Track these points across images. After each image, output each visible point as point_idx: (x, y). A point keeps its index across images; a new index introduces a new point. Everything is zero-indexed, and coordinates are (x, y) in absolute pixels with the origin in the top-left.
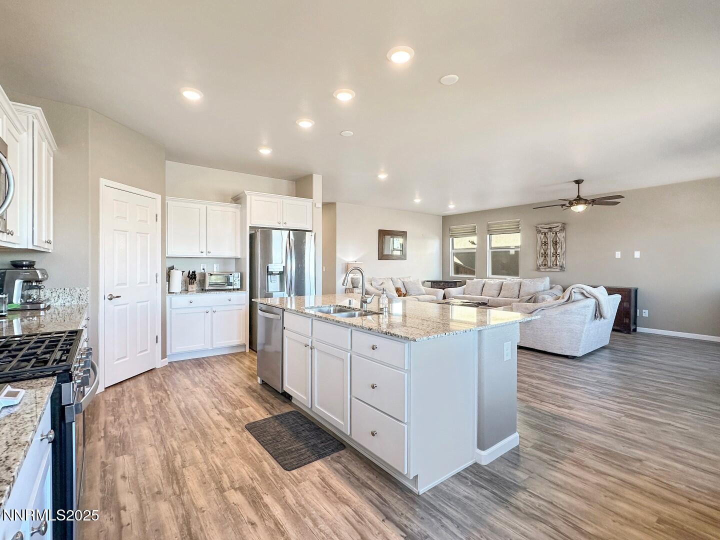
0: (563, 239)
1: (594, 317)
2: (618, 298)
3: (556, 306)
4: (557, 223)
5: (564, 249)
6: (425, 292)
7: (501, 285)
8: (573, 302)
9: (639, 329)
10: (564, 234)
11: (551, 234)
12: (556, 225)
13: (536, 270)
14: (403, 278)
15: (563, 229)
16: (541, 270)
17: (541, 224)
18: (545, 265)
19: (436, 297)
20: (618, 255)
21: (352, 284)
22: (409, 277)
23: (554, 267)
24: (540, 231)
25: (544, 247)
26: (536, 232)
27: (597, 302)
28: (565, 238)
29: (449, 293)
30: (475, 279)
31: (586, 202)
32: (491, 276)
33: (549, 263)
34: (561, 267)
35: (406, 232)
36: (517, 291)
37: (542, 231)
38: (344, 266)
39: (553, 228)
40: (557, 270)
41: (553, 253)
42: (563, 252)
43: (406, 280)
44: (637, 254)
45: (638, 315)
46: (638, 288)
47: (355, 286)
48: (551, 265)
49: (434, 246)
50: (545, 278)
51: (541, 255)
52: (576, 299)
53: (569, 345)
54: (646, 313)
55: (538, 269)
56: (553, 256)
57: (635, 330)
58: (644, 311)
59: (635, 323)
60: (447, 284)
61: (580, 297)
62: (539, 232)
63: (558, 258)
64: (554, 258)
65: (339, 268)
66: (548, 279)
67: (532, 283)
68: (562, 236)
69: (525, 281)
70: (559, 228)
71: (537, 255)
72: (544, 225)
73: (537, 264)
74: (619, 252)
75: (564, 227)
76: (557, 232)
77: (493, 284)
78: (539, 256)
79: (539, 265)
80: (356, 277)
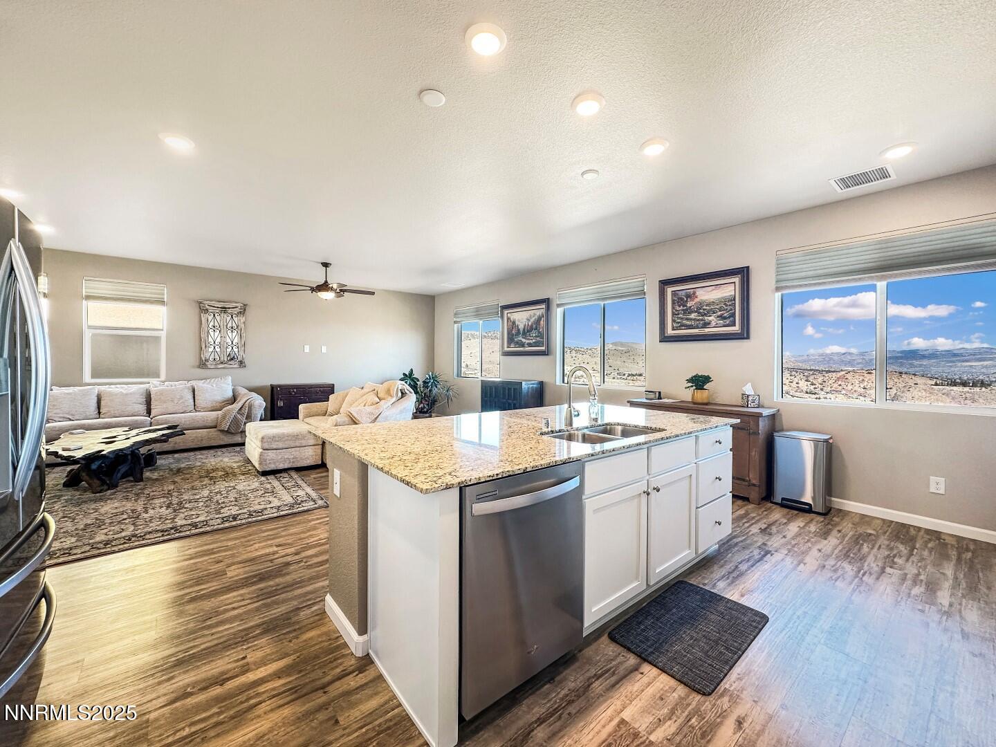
0: (243, 325)
4: (236, 303)
5: (244, 339)
7: (145, 394)
10: (244, 318)
11: (225, 316)
12: (235, 305)
13: (199, 367)
15: (243, 312)
17: (209, 301)
18: (214, 359)
20: (307, 349)
24: (207, 310)
26: (197, 310)
28: (245, 324)
33: (220, 355)
34: (241, 362)
36: (192, 401)
37: (210, 311)
40: (236, 366)
42: (243, 343)
44: (324, 349)
51: (208, 345)
56: (227, 348)
62: (205, 311)
64: (229, 350)
67: (214, 385)
68: (242, 321)
69: (201, 384)
70: (238, 310)
71: (201, 344)
72: (213, 302)
73: (201, 358)
74: (308, 346)
75: (245, 310)
76: (234, 316)
77: (127, 394)
78: (203, 347)
79: (203, 359)
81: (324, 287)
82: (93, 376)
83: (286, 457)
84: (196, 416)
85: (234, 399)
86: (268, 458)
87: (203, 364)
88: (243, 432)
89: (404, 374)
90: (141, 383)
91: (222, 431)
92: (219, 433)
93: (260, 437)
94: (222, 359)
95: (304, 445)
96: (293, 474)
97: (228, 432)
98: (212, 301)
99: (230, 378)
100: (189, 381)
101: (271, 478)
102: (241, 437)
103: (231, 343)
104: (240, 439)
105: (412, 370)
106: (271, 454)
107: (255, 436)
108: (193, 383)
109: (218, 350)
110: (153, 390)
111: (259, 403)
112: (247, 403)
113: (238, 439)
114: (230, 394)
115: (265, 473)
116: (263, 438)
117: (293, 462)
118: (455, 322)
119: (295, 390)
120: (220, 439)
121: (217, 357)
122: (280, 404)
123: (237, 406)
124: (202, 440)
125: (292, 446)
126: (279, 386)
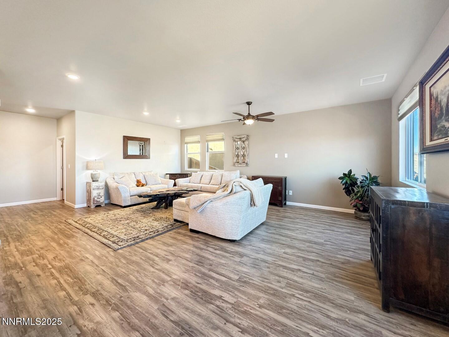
1: (250, 205)
2: (270, 186)
3: (222, 197)
4: (244, 135)
5: (248, 152)
6: (160, 182)
7: (211, 176)
8: (235, 193)
9: (288, 203)
11: (241, 142)
12: (243, 136)
14: (145, 173)
16: (236, 165)
17: (235, 136)
18: (238, 162)
19: (167, 186)
20: (276, 156)
21: (92, 178)
22: (151, 172)
23: (243, 164)
25: (237, 150)
26: (232, 141)
27: (251, 193)
28: (248, 145)
29: (178, 183)
30: (198, 172)
31: (253, 117)
32: (208, 170)
33: (240, 161)
34: (247, 163)
35: (149, 139)
36: (220, 180)
37: (236, 140)
38: (85, 164)
39: (242, 138)
40: (244, 165)
41: (242, 155)
42: (247, 154)
43: (147, 174)
44: (286, 156)
45: (287, 194)
46: (286, 177)
47: (94, 180)
48: (241, 162)
49: (175, 149)
50: (237, 171)
51: (235, 156)
52: (237, 191)
53: (230, 231)
54: (291, 193)
55: (234, 165)
56: (242, 157)
57: (285, 204)
58: (290, 191)
59: (285, 200)
60: (180, 175)
61: (240, 189)
62: (234, 141)
63: (245, 158)
64: (242, 158)
65: (79, 165)
66: (238, 172)
67: (229, 174)
68: (247, 143)
70: (245, 138)
72: (237, 136)
74: (277, 154)
75: (248, 138)
76: (244, 141)
80: (95, 172)
81: (249, 116)
99: (239, 171)
105: (351, 171)
115: (175, 220)
118: (399, 119)
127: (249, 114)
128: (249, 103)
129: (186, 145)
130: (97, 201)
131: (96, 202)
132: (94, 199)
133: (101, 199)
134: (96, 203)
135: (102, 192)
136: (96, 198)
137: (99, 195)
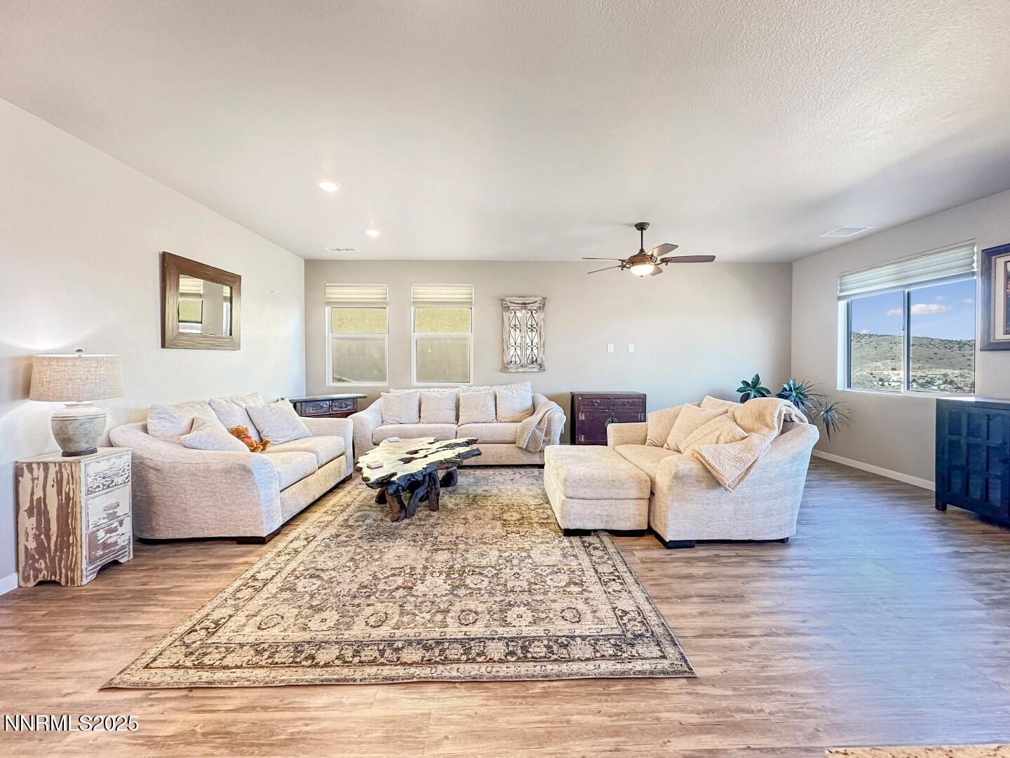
0: (542, 322)
4: (535, 297)
5: (543, 339)
7: (455, 399)
10: (543, 315)
11: (526, 313)
12: (534, 299)
13: (501, 371)
15: (542, 308)
16: (510, 370)
18: (515, 362)
20: (611, 348)
23: (529, 366)
24: (508, 307)
25: (513, 332)
26: (500, 308)
28: (545, 321)
32: (414, 382)
33: (521, 358)
34: (541, 366)
35: (239, 277)
36: (494, 409)
37: (512, 308)
39: (529, 304)
40: (534, 370)
41: (527, 344)
42: (542, 343)
48: (525, 362)
56: (527, 349)
60: (336, 404)
63: (536, 352)
67: (514, 392)
68: (541, 317)
69: (502, 391)
71: (503, 346)
72: (514, 298)
73: (503, 361)
74: (612, 345)
75: (544, 305)
76: (534, 312)
77: (440, 399)
78: (505, 348)
79: (505, 362)
80: (73, 412)
81: (641, 258)
82: (419, 380)
83: (597, 512)
84: (496, 428)
85: (533, 410)
86: (573, 510)
87: (505, 368)
88: (542, 451)
89: (744, 382)
90: (453, 388)
91: (520, 448)
92: (518, 451)
93: (562, 476)
94: (522, 362)
95: (623, 497)
96: (606, 539)
97: (526, 450)
98: (512, 297)
99: (530, 383)
100: (492, 386)
101: (576, 541)
102: (540, 457)
103: (530, 344)
104: (539, 459)
105: (757, 376)
106: (576, 506)
107: (555, 472)
108: (496, 389)
109: (519, 352)
110: (462, 395)
111: (559, 418)
112: (546, 416)
113: (537, 460)
114: (529, 404)
115: (568, 533)
116: (565, 480)
117: (607, 521)
118: (840, 298)
119: (598, 401)
120: (518, 458)
121: (517, 359)
122: (582, 417)
123: (535, 418)
124: (501, 457)
125: (605, 497)
126: (581, 395)
127: (642, 250)
128: (641, 227)
129: (328, 309)
130: (105, 545)
131: (100, 553)
132: (93, 537)
133: (120, 530)
134: (102, 556)
135: (123, 498)
136: (101, 534)
137: (113, 516)
